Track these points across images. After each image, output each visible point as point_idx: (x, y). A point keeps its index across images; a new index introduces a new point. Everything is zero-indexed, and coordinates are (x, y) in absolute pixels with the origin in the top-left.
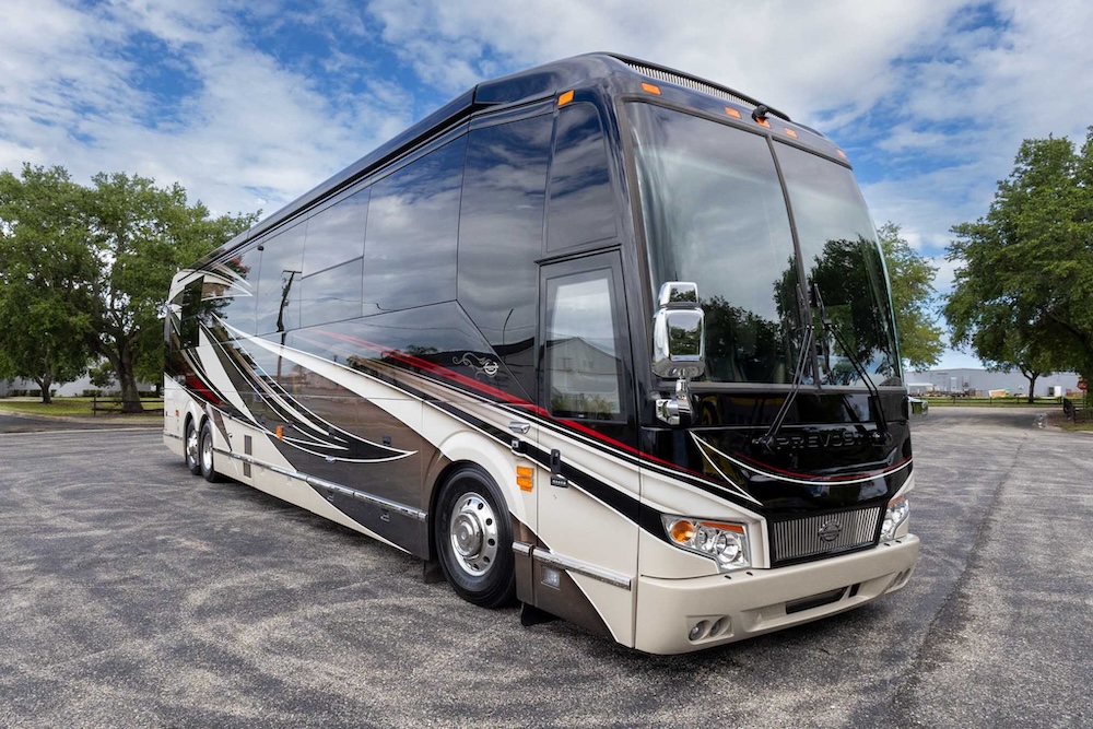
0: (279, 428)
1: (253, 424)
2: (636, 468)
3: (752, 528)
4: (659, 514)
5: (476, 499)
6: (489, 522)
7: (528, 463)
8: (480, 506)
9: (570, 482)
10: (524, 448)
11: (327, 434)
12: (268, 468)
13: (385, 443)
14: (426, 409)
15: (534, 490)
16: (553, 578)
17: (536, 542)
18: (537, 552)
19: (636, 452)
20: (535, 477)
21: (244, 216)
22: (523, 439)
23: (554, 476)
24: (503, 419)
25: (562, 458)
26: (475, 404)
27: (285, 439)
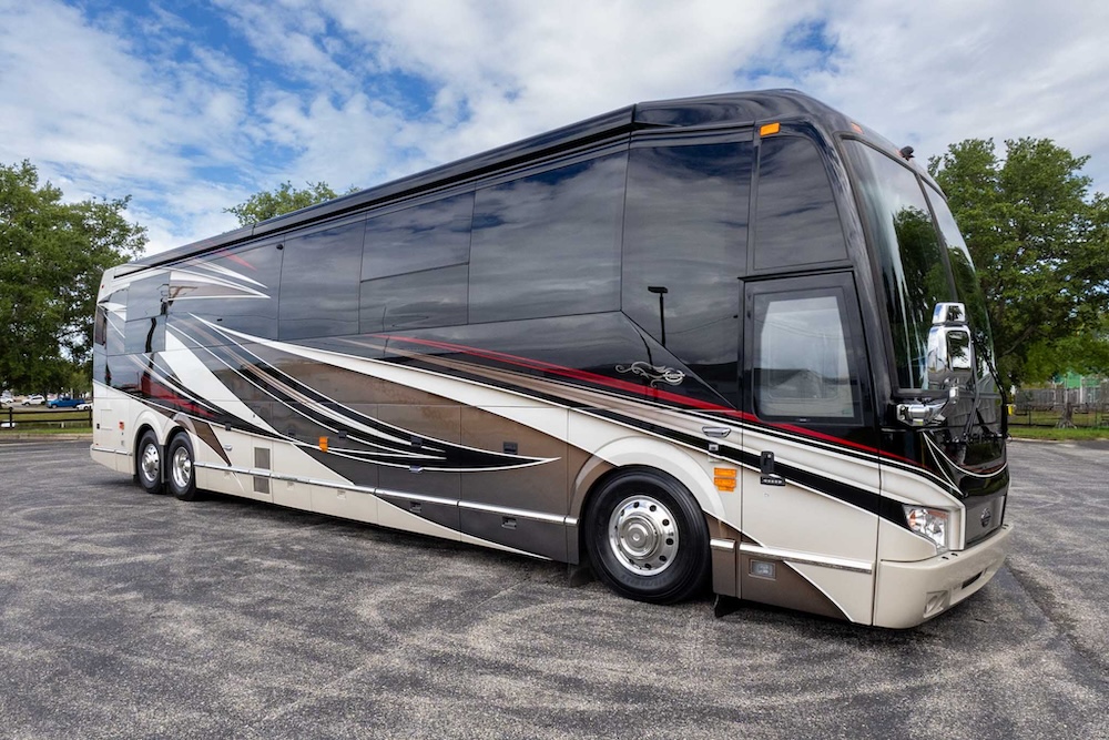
0: (323, 440)
1: (275, 436)
2: (876, 465)
3: (953, 517)
4: (900, 505)
5: (646, 503)
6: (666, 523)
7: (727, 465)
8: (653, 508)
9: (787, 480)
10: (724, 451)
11: (410, 444)
12: (296, 481)
13: (506, 451)
14: (571, 415)
15: (737, 491)
16: (765, 570)
17: (741, 537)
18: (744, 547)
19: (876, 450)
20: (739, 478)
21: (110, 202)
22: (721, 442)
23: (764, 475)
24: (694, 424)
25: (776, 459)
26: (651, 411)
27: (331, 450)
